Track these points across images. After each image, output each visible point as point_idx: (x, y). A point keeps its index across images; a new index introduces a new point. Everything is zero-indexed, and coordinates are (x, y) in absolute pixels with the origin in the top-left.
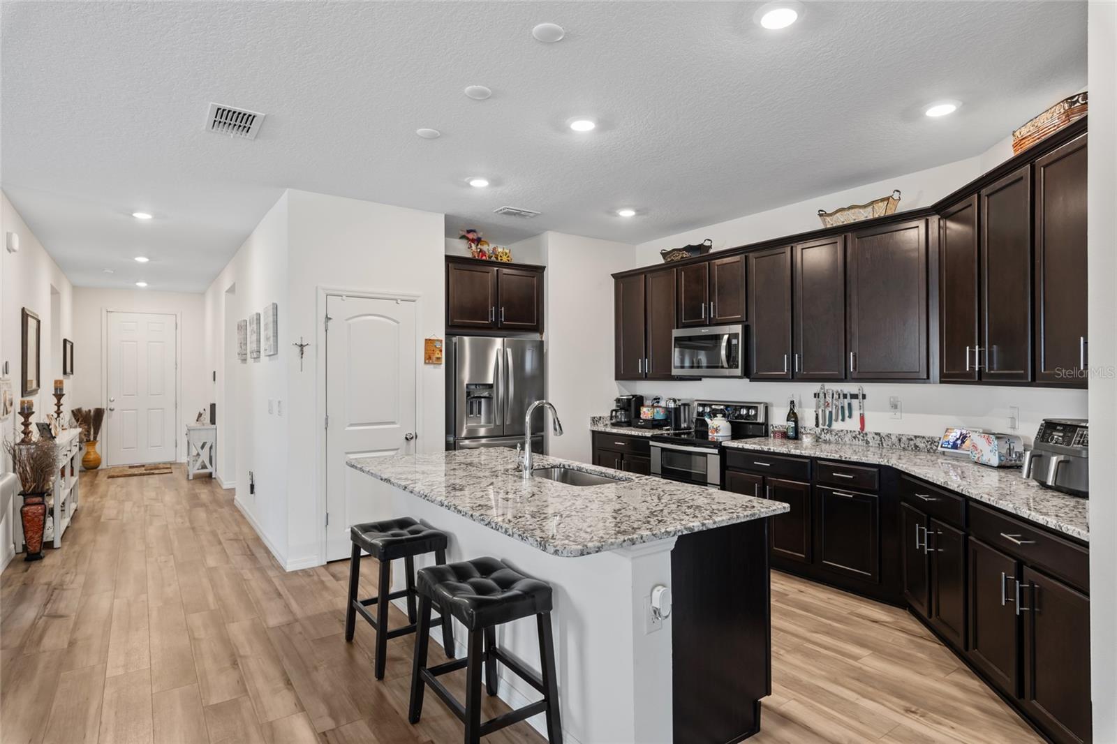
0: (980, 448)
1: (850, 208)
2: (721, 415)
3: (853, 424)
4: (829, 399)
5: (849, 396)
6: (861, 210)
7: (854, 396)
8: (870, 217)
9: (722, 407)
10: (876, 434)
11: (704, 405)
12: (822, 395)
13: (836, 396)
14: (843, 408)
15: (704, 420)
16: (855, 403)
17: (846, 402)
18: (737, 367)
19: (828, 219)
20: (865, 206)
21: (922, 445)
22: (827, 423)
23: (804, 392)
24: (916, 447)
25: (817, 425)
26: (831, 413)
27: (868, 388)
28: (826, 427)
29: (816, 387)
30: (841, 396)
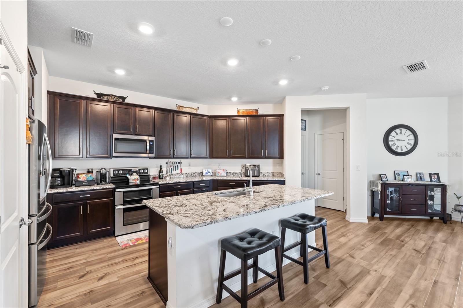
0: (220, 172)
1: (191, 108)
2: (135, 173)
3: (178, 171)
4: (171, 164)
5: (178, 163)
6: (194, 110)
7: (179, 163)
8: (195, 113)
9: (137, 170)
10: (186, 173)
11: (118, 171)
12: (169, 163)
13: (174, 163)
14: (176, 167)
15: (126, 177)
16: (179, 165)
17: (176, 165)
18: (153, 153)
19: (184, 108)
20: (195, 109)
21: (197, 175)
22: (171, 172)
23: (163, 162)
24: (195, 175)
25: (167, 173)
26: (172, 169)
27: (183, 160)
28: (170, 173)
29: (166, 160)
30: (175, 163)
